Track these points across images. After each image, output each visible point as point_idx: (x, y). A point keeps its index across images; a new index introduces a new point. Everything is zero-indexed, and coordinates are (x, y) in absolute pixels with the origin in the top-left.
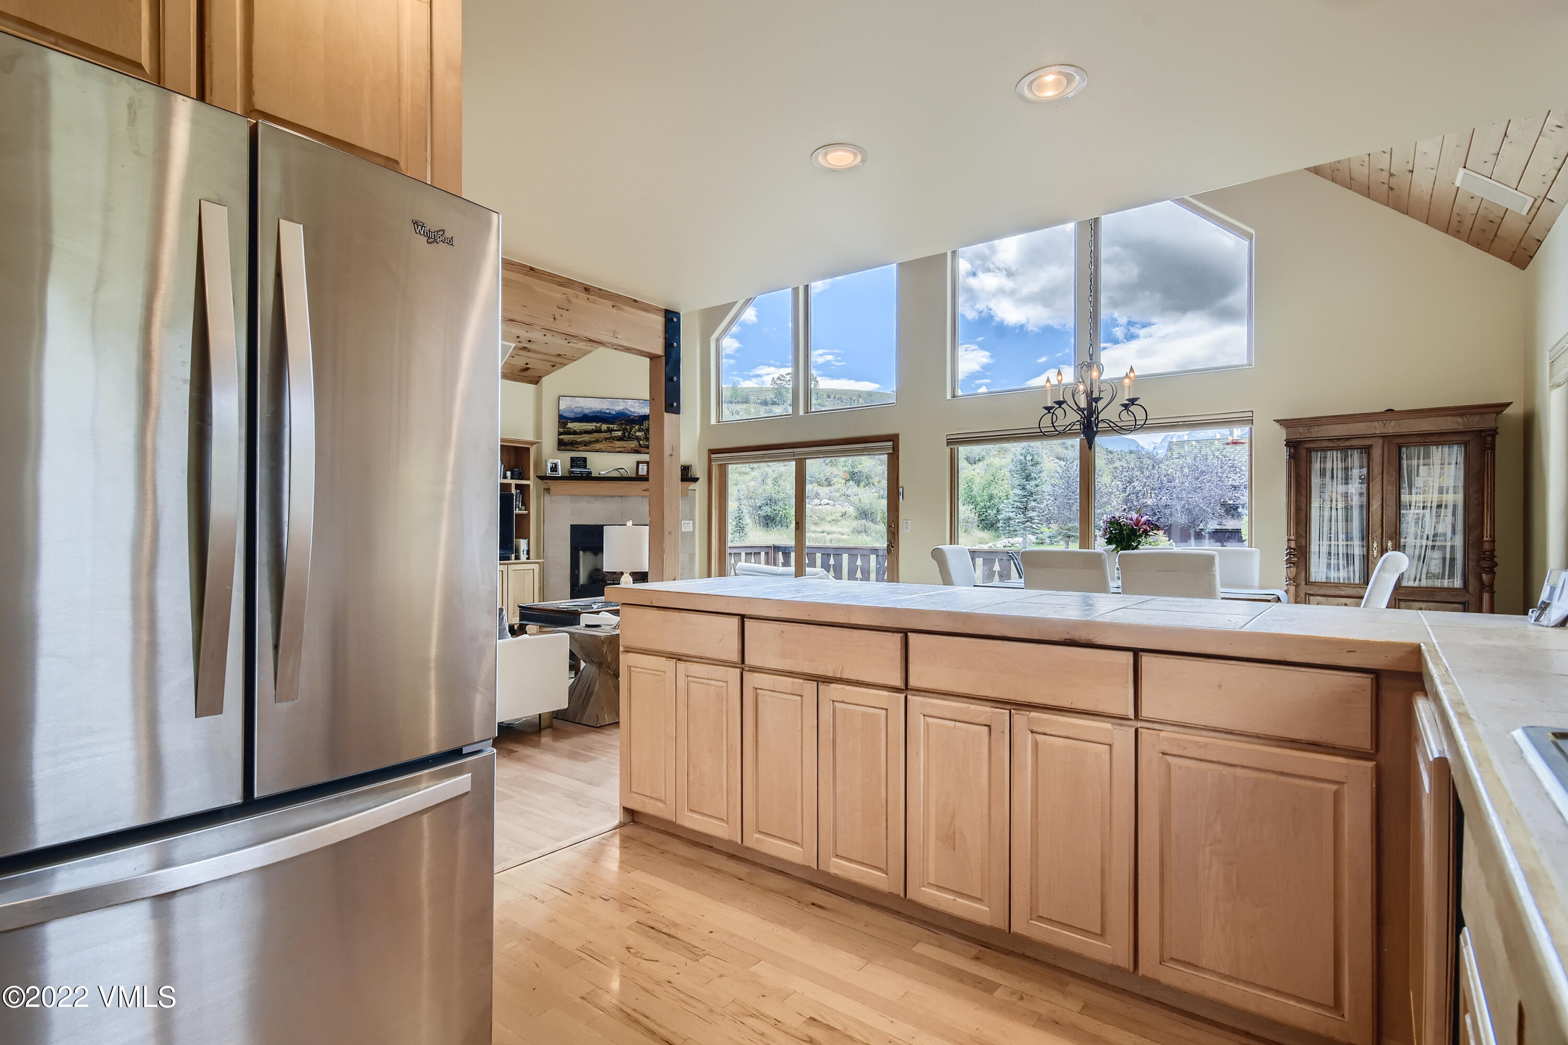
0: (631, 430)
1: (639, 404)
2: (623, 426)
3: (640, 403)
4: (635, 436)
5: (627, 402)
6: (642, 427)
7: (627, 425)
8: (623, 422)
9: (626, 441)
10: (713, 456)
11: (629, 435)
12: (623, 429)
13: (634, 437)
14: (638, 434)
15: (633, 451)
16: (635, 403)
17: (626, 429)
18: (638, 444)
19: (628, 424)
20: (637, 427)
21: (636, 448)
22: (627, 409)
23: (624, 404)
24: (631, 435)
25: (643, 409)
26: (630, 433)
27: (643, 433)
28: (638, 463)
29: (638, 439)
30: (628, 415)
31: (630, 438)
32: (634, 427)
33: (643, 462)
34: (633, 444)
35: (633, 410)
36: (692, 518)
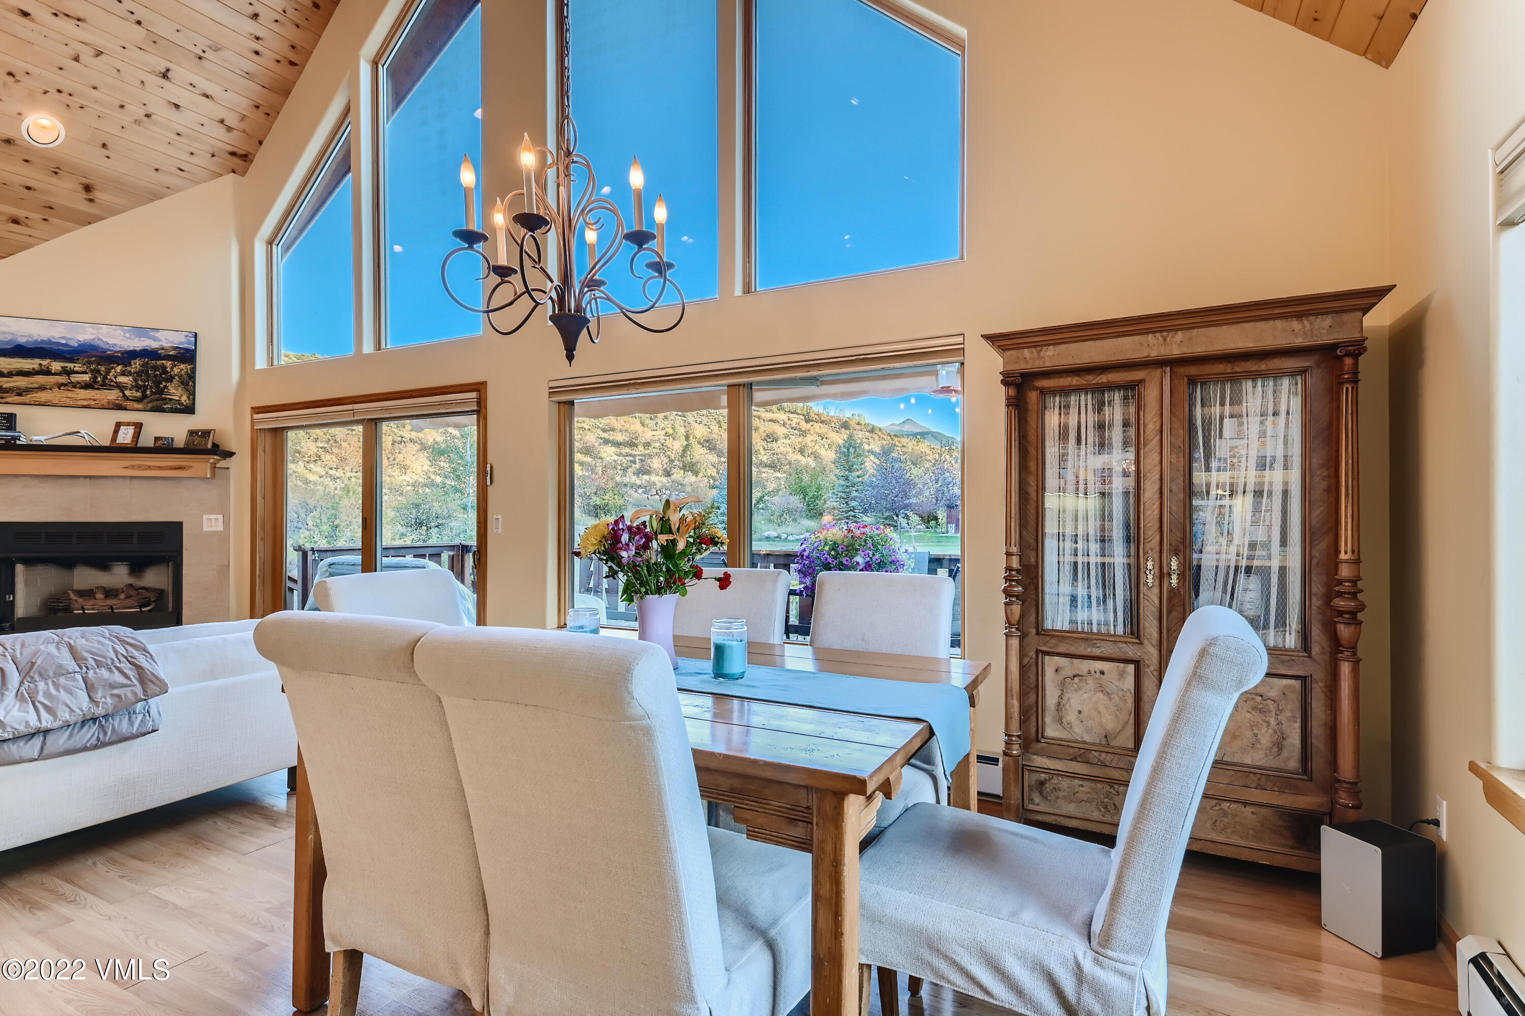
0: (108, 372)
1: (122, 333)
2: (94, 366)
3: (125, 332)
4: (116, 383)
5: (100, 329)
6: (129, 368)
7: (99, 364)
8: (93, 359)
9: (98, 389)
10: (256, 416)
11: (103, 381)
12: (92, 371)
13: (112, 383)
14: (122, 379)
15: (111, 406)
16: (116, 330)
17: (99, 371)
18: (121, 394)
19: (102, 363)
20: (119, 368)
21: (117, 402)
22: (100, 339)
23: (95, 331)
24: (107, 381)
25: (129, 341)
26: (105, 378)
27: (131, 378)
28: (118, 425)
29: (121, 387)
30: (103, 348)
31: (105, 386)
32: (113, 368)
33: (128, 424)
34: (113, 395)
35: (111, 341)
36: (223, 508)
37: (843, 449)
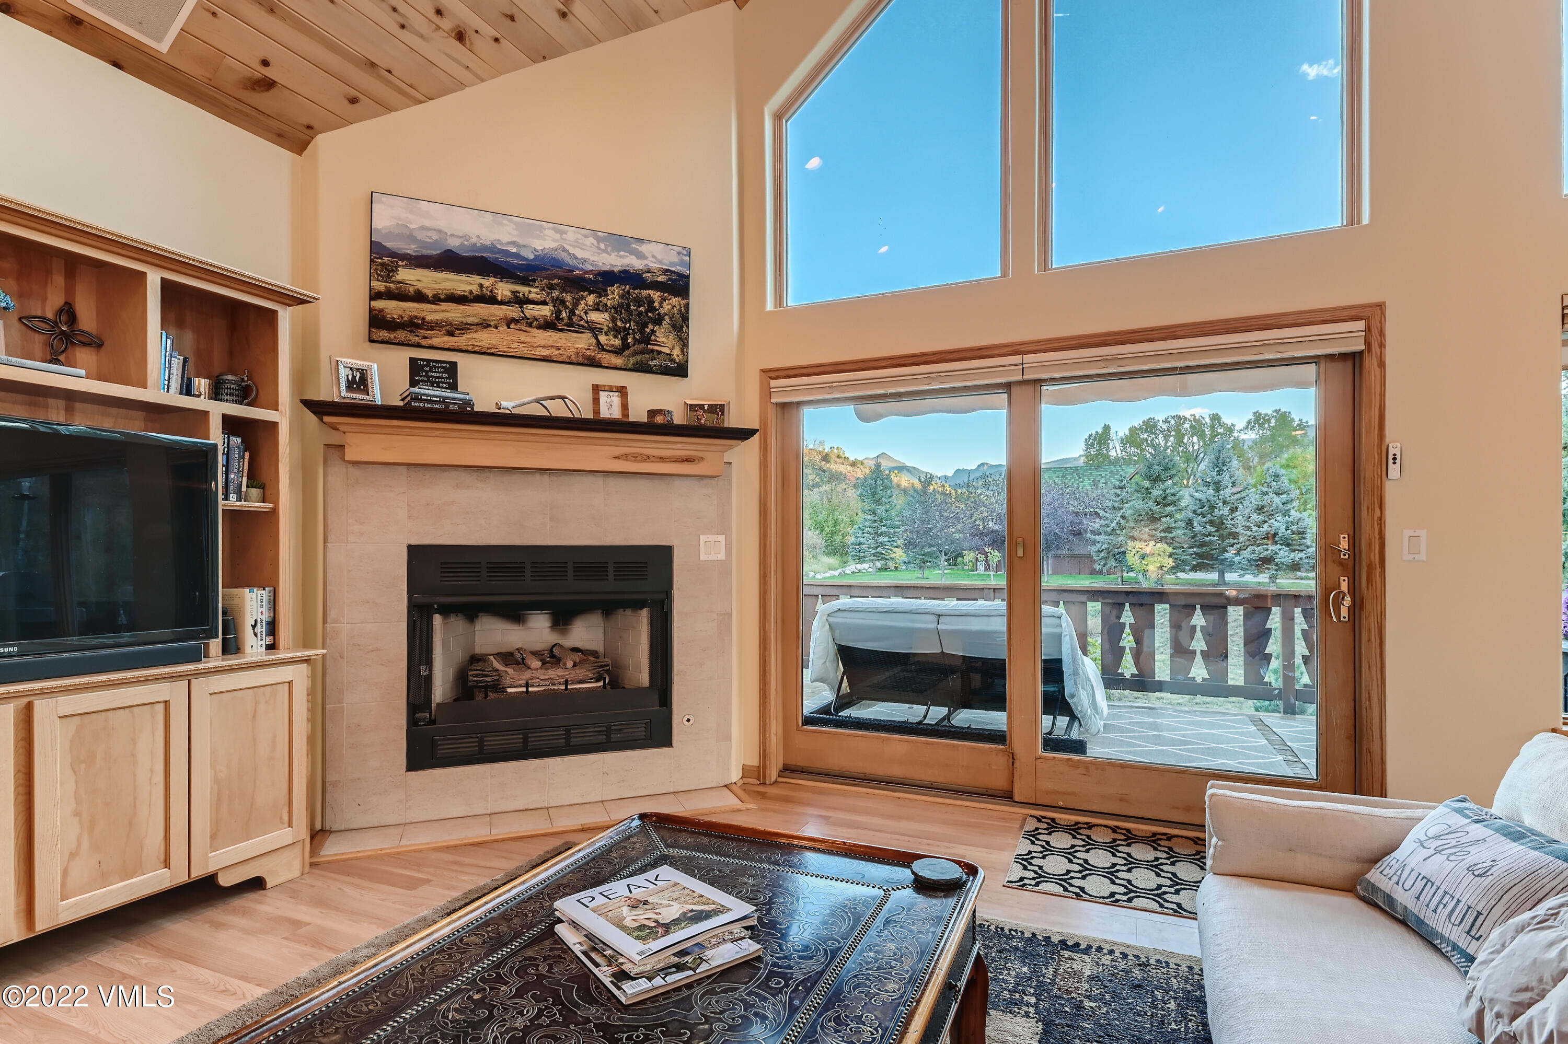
0: (576, 304)
1: (595, 242)
2: (555, 293)
3: (599, 240)
4: (587, 322)
5: (565, 232)
6: (604, 300)
7: (564, 290)
8: (556, 281)
9: (562, 330)
10: (773, 383)
11: (570, 318)
12: (554, 301)
13: (582, 323)
14: (595, 316)
15: (581, 360)
16: (586, 237)
17: (563, 302)
18: (594, 341)
19: (567, 288)
20: (591, 299)
21: (588, 352)
22: (564, 250)
23: (557, 236)
24: (575, 319)
25: (605, 255)
26: (572, 313)
27: (607, 315)
28: (596, 389)
29: (593, 329)
30: (568, 265)
31: (572, 326)
32: (582, 298)
33: (610, 389)
34: (582, 342)
35: (580, 254)
36: (723, 528)
37: (869, 481)
